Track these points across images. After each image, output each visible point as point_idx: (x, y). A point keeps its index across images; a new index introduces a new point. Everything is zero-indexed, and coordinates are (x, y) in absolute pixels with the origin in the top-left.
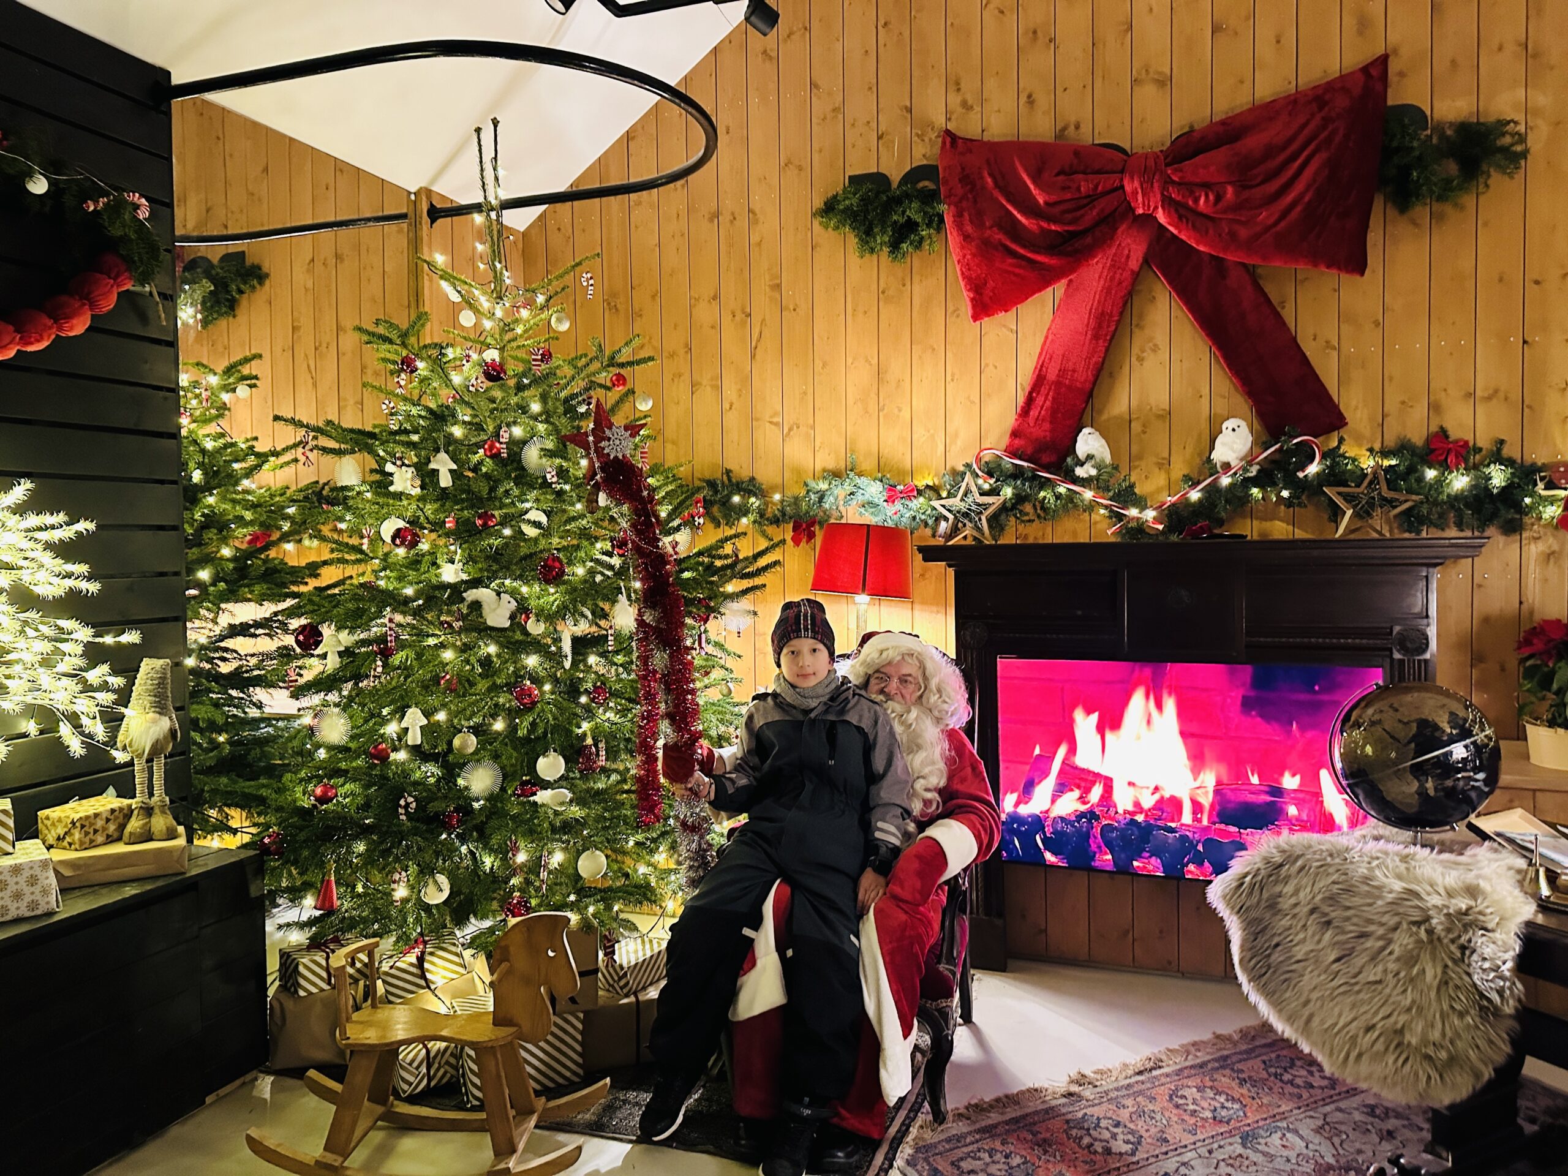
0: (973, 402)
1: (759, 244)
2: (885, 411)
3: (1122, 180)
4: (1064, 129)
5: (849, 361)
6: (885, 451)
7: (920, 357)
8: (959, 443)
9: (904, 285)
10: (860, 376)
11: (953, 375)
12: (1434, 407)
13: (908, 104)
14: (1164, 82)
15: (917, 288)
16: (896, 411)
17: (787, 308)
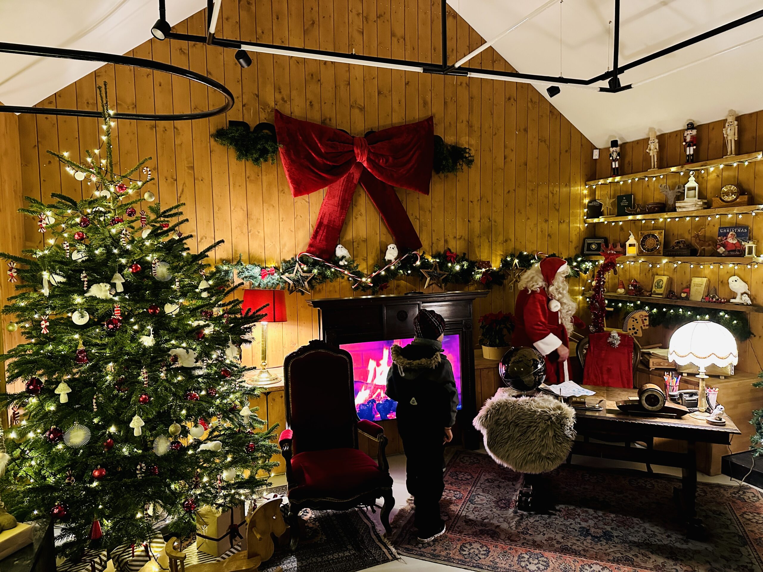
0: (292, 231)
1: (181, 145)
2: (252, 232)
3: (353, 148)
4: (325, 120)
5: (232, 208)
6: (252, 251)
7: (267, 209)
8: (286, 248)
9: (258, 176)
10: (238, 216)
11: (283, 218)
12: (446, 241)
13: (257, 93)
14: (362, 109)
15: (264, 178)
16: (257, 233)
17: (198, 179)
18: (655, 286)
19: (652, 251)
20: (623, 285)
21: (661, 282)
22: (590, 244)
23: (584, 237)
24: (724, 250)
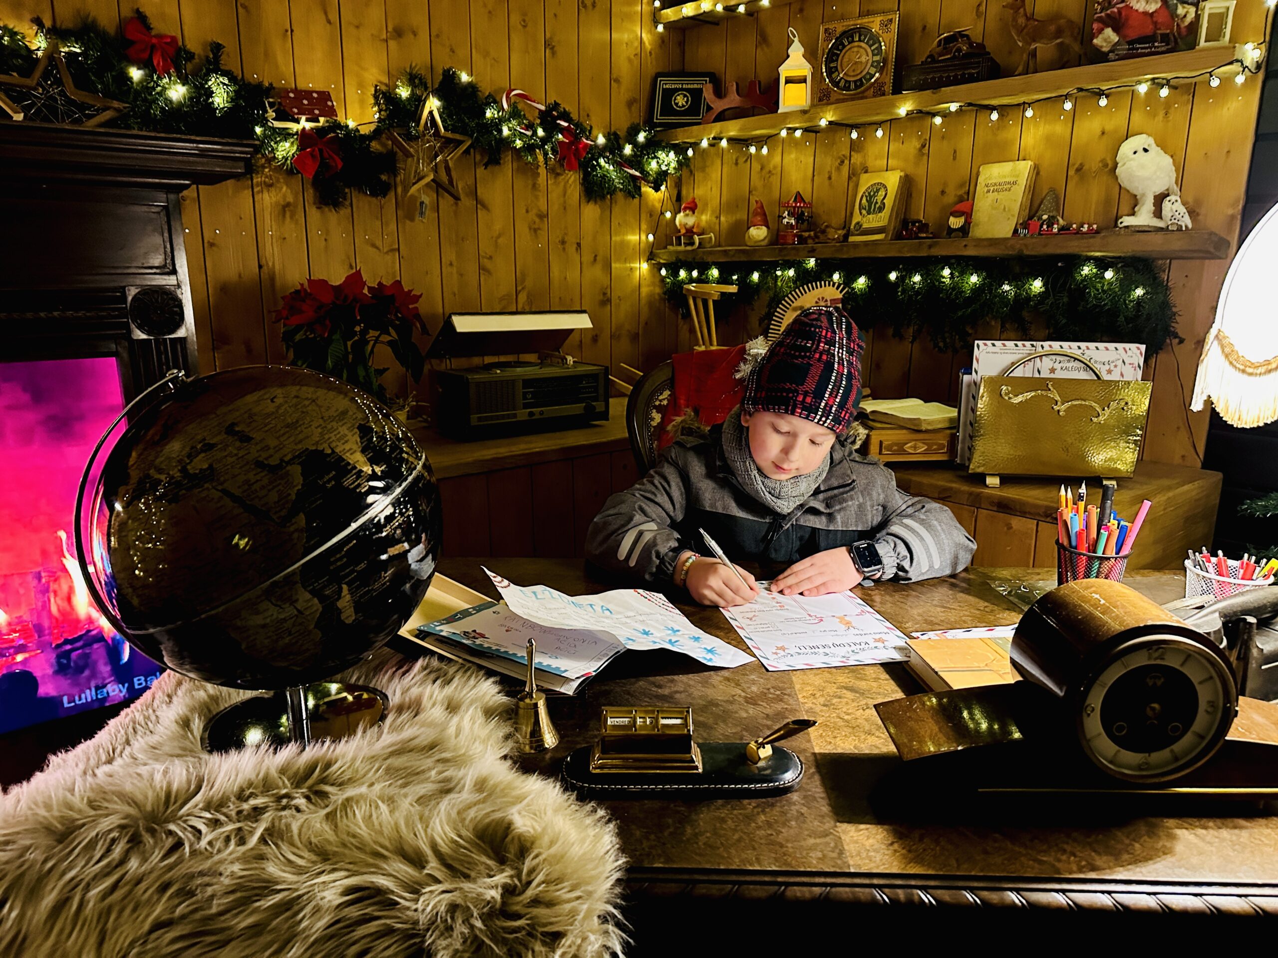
18: (861, 208)
19: (857, 87)
20: (765, 214)
21: (882, 193)
22: (669, 94)
23: (651, 69)
24: (1115, 38)
